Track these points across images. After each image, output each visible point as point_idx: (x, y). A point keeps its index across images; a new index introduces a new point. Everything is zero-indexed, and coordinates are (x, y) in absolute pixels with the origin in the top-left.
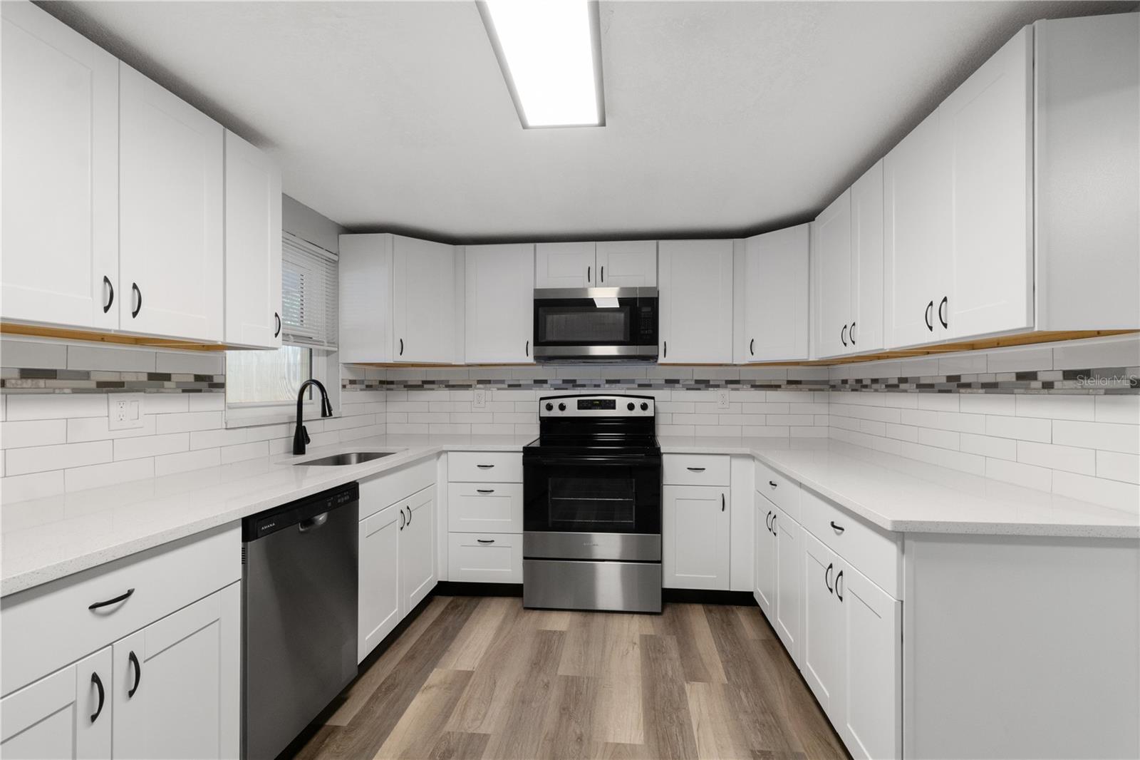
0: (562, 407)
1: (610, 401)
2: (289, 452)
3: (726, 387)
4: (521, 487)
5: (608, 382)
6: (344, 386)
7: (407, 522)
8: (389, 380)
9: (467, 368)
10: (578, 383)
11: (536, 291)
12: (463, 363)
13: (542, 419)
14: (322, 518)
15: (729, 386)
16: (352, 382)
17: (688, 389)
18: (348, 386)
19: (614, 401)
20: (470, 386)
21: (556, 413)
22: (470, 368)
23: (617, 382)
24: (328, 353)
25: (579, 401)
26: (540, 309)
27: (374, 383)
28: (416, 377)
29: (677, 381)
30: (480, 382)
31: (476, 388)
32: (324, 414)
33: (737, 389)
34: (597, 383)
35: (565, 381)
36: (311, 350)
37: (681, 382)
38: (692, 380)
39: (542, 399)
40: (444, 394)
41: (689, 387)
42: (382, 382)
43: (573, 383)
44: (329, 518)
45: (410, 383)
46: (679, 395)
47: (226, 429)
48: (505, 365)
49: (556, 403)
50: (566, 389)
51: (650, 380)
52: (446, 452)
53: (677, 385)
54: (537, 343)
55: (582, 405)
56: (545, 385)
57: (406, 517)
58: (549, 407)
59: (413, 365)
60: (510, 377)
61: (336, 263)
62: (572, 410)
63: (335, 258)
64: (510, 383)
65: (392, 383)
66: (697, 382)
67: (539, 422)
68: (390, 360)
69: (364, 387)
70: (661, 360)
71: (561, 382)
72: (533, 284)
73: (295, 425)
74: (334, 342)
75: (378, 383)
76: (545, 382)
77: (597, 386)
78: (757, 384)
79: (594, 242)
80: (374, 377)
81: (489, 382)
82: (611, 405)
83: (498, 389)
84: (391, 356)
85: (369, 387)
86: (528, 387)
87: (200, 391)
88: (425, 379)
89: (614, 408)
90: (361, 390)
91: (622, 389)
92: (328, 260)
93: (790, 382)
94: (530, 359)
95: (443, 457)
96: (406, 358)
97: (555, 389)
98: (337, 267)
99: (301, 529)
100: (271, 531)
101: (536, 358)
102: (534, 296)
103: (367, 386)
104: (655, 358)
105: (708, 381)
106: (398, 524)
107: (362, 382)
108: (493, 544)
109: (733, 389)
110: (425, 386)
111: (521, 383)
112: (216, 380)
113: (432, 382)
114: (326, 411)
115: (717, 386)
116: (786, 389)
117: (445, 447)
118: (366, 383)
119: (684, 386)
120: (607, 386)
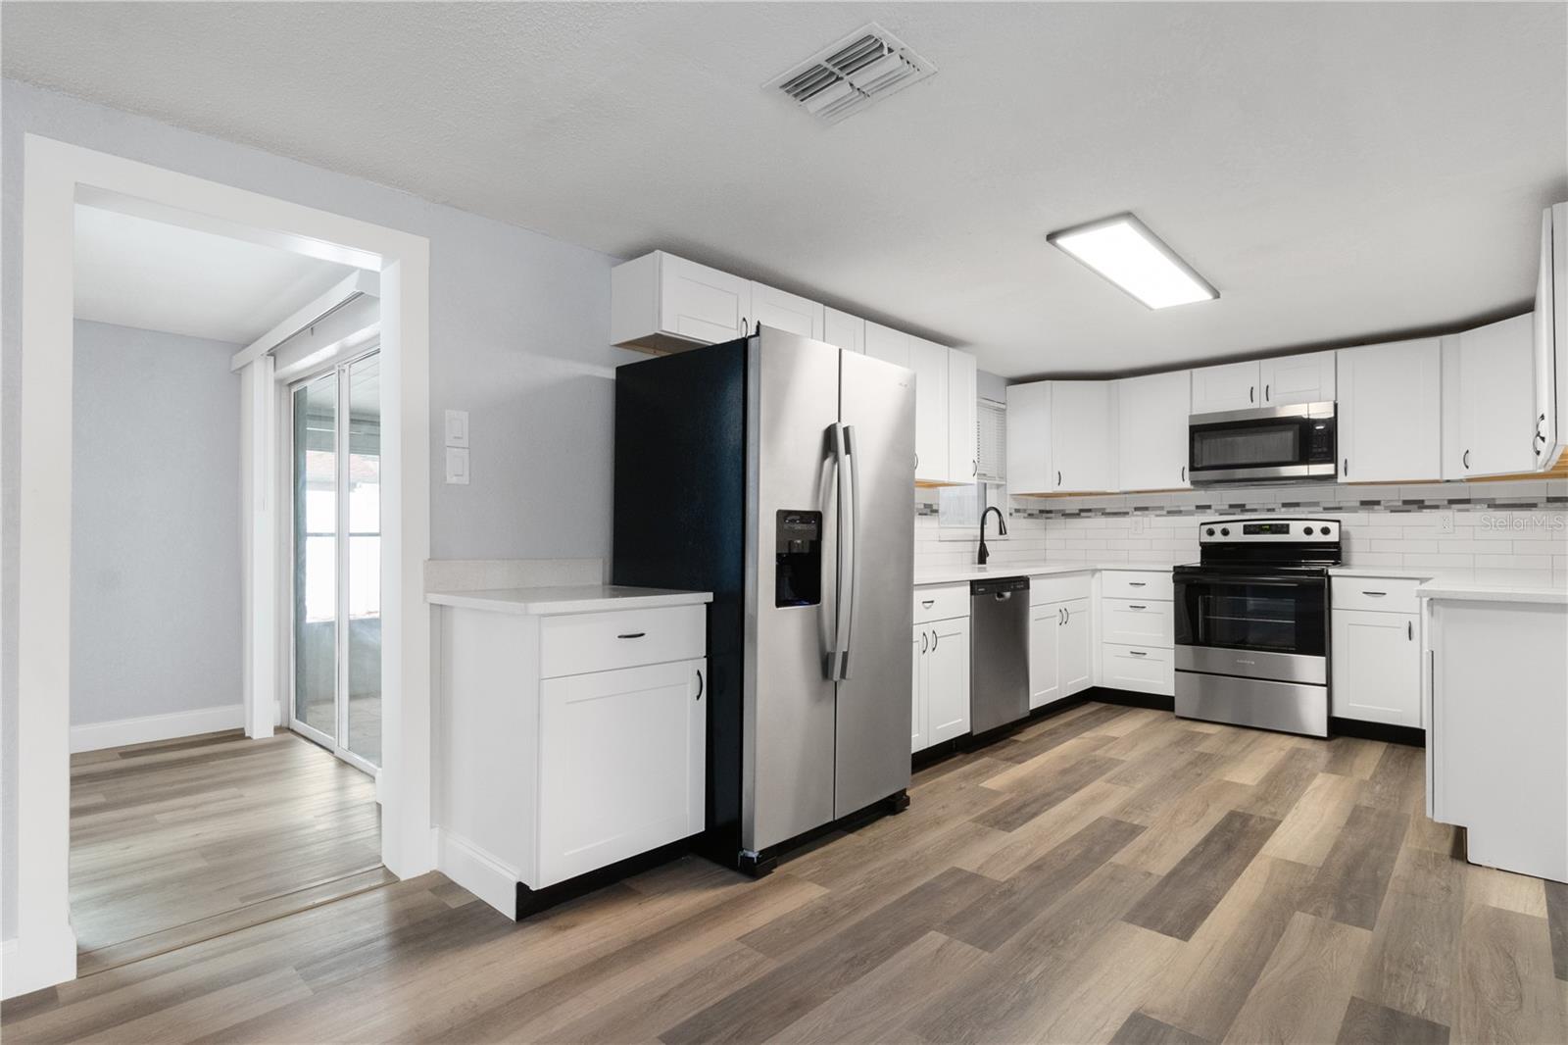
0: (1225, 532)
1: (1282, 525)
2: (974, 563)
3: (1450, 508)
4: (1172, 605)
5: (1285, 505)
6: (1011, 514)
7: (1065, 620)
8: (1048, 509)
9: (1124, 496)
10: (1247, 507)
11: (1191, 417)
12: (1118, 491)
13: (1203, 545)
14: (1008, 594)
15: (1454, 506)
16: (1017, 511)
17: (1392, 511)
18: (1014, 514)
19: (1288, 525)
20: (1127, 513)
21: (1218, 538)
22: (1127, 496)
23: (1297, 505)
24: (998, 486)
25: (1245, 526)
26: (1196, 435)
27: (1034, 512)
28: (1073, 505)
29: (1378, 503)
30: (1136, 509)
31: (1133, 515)
32: (1001, 533)
33: (1468, 510)
34: (1270, 507)
35: (1231, 506)
36: (985, 484)
37: (1382, 503)
38: (1398, 501)
39: (1202, 524)
40: (1102, 521)
41: (1393, 509)
42: (1041, 512)
43: (1242, 508)
44: (1012, 595)
45: (1067, 512)
46: (1379, 518)
47: (940, 541)
48: (1163, 491)
49: (1218, 528)
50: (1234, 514)
51: (1339, 502)
52: (1100, 570)
53: (1376, 507)
54: (1192, 468)
55: (1247, 530)
56: (1208, 511)
57: (1064, 617)
58: (1211, 533)
59: (1070, 495)
60: (1169, 503)
61: (1004, 410)
62: (1237, 535)
63: (1003, 406)
64: (1169, 509)
65: (1050, 512)
66: (1405, 502)
67: (1200, 548)
68: (1049, 491)
69: (1026, 515)
70: (1341, 478)
71: (1227, 507)
72: (1188, 410)
73: (979, 543)
74: (1003, 477)
75: (1037, 512)
76: (1209, 507)
77: (1273, 510)
78: (1497, 502)
79: (1258, 361)
80: (1034, 506)
81: (1146, 509)
82: (1285, 530)
83: (1157, 516)
84: (1049, 487)
85: (1031, 515)
86: (1189, 513)
87: (926, 514)
88: (1081, 508)
89: (1287, 532)
90: (1025, 518)
91: (1303, 512)
92: (998, 409)
93: (1550, 500)
94: (1187, 484)
95: (1097, 575)
96: (1064, 488)
97: (1221, 514)
98: (1005, 414)
99: (997, 599)
100: (982, 593)
101: (1193, 483)
102: (1190, 422)
103: (1030, 515)
104: (1334, 477)
105: (1422, 501)
106: (1058, 620)
107: (1025, 511)
108: (1145, 657)
109: (1459, 510)
110: (1083, 514)
111: (1182, 509)
112: (935, 508)
113: (1089, 510)
114: (1002, 531)
115: (1436, 507)
116: (1546, 509)
117: (1099, 567)
118: (1030, 512)
119: (1386, 508)
120: (1283, 509)
